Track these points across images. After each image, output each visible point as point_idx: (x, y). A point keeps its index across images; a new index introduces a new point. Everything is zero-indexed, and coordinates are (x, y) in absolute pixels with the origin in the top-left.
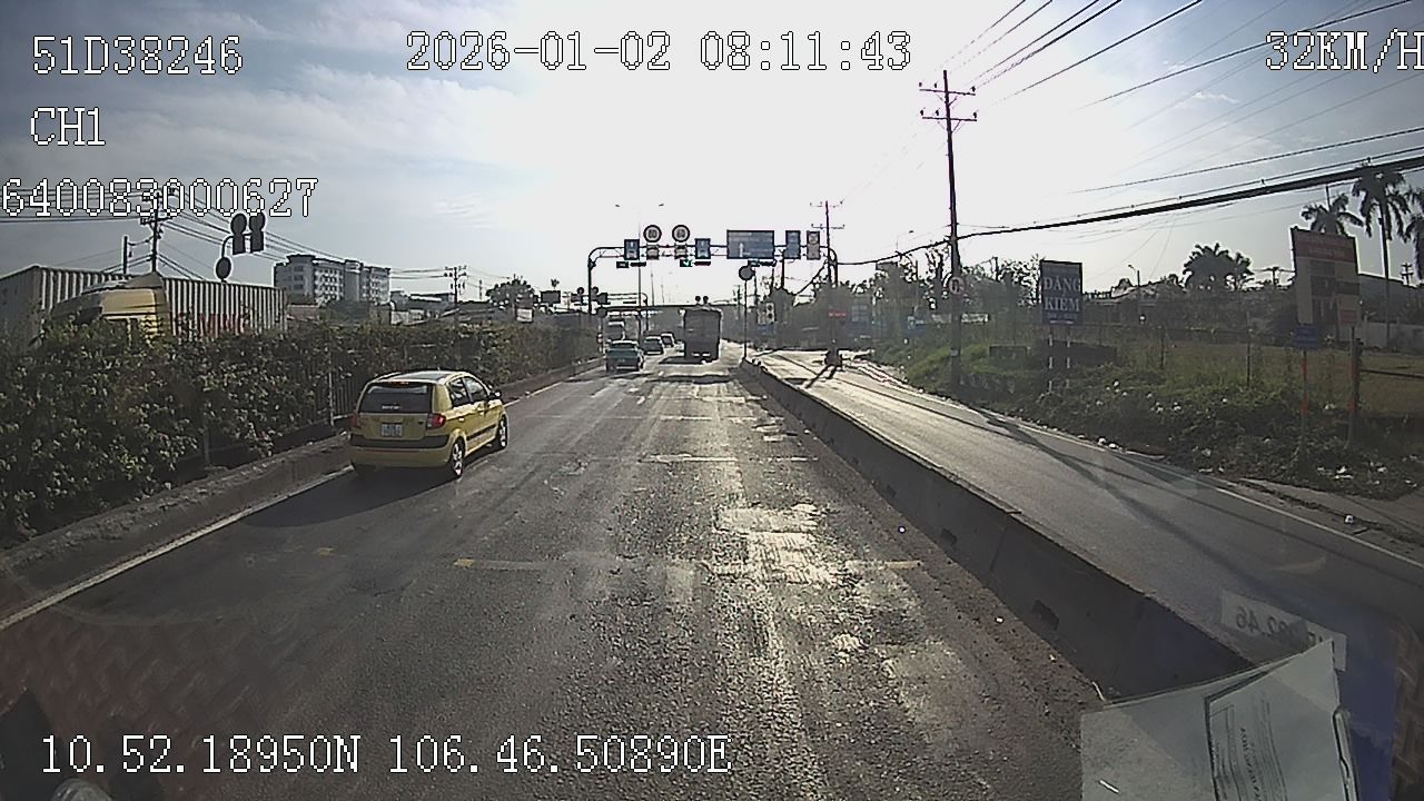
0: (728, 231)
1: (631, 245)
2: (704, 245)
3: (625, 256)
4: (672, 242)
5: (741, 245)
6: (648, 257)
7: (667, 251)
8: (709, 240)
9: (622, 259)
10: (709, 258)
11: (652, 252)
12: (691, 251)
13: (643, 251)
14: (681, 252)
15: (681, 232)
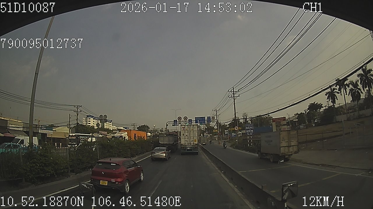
0: (195, 118)
1: (175, 121)
3: (174, 123)
5: (198, 121)
6: (179, 123)
7: (183, 122)
8: (191, 120)
9: (173, 124)
10: (192, 123)
12: (188, 122)
13: (177, 122)
14: (186, 122)
15: (186, 118)
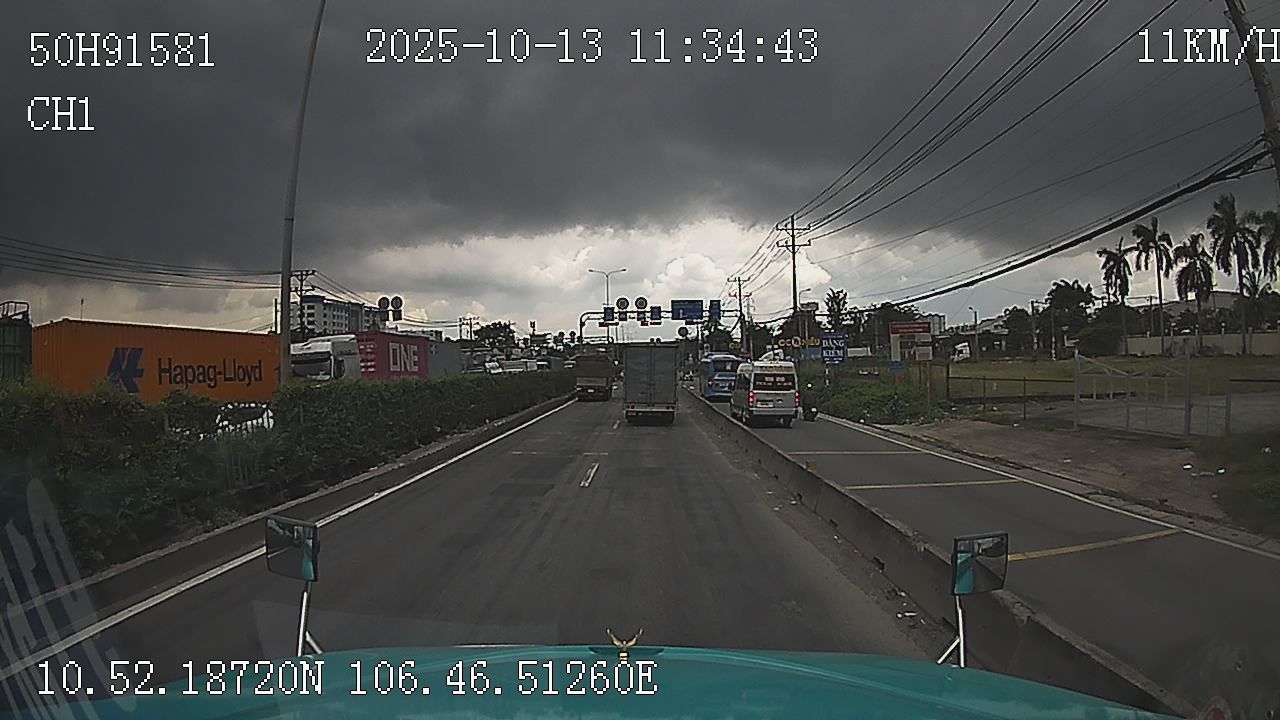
0: (673, 302)
1: (609, 312)
2: (656, 312)
3: (604, 319)
4: (635, 309)
5: (681, 311)
6: (621, 319)
7: (632, 315)
8: (660, 308)
9: (602, 321)
10: (660, 318)
11: (623, 316)
12: (649, 315)
13: (616, 315)
14: (642, 316)
15: (641, 302)
